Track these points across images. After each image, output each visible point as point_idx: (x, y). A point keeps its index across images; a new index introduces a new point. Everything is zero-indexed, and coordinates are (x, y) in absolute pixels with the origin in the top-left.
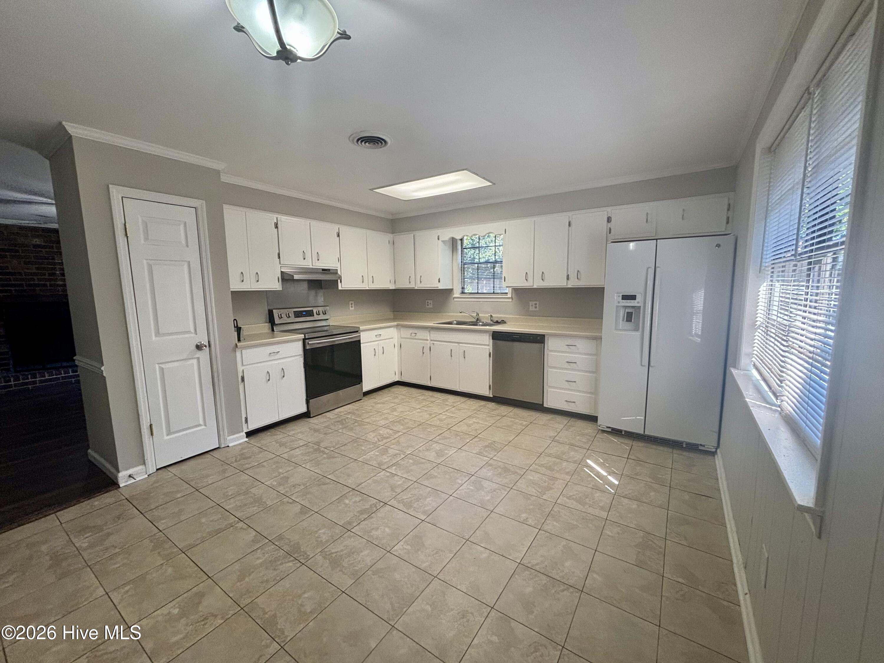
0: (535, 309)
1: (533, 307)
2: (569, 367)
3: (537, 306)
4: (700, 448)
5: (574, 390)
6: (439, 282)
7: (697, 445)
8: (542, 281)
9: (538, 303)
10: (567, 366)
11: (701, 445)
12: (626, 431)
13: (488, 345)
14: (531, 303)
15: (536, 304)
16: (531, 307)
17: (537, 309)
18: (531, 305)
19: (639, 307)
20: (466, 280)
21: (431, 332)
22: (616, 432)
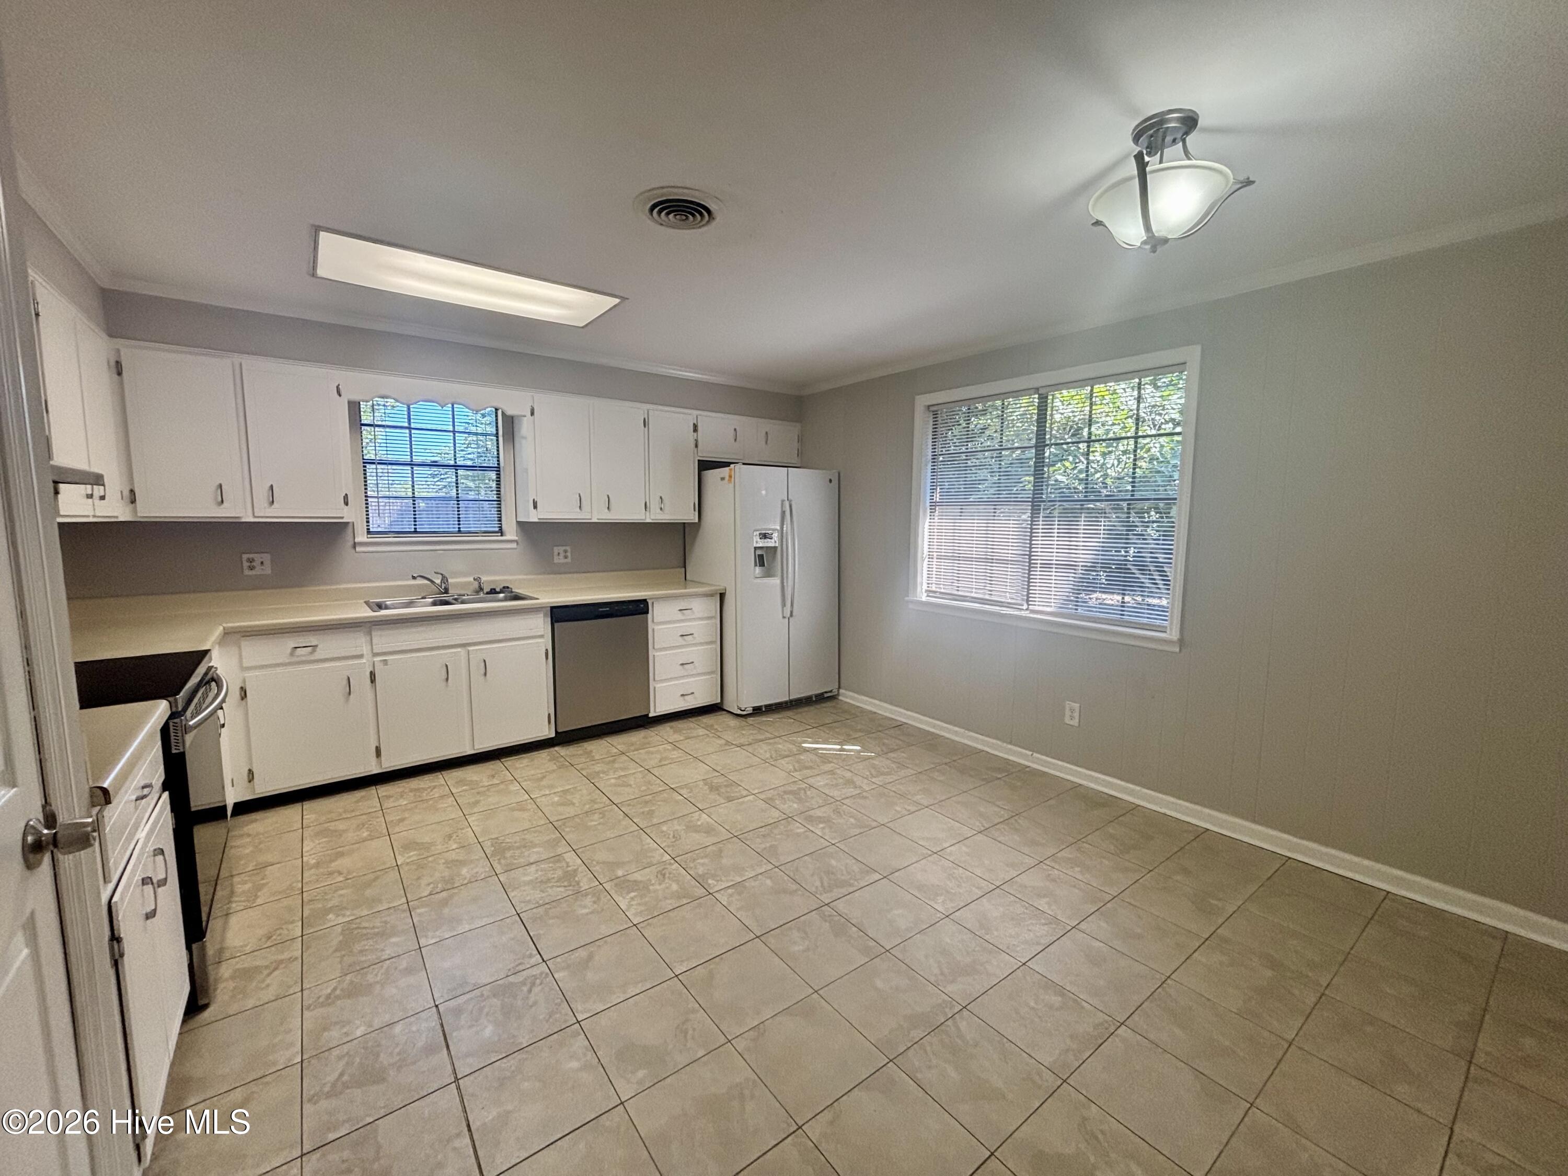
0: (566, 560)
1: (562, 556)
2: (684, 643)
3: (569, 554)
4: (826, 695)
5: (692, 676)
6: (346, 504)
7: (822, 694)
8: (607, 510)
9: (568, 548)
10: (681, 641)
11: (826, 692)
12: (766, 706)
13: (542, 636)
14: (556, 550)
15: (566, 551)
16: (556, 557)
17: (569, 560)
18: (556, 553)
19: (775, 548)
20: (370, 500)
21: (374, 633)
22: (758, 711)
